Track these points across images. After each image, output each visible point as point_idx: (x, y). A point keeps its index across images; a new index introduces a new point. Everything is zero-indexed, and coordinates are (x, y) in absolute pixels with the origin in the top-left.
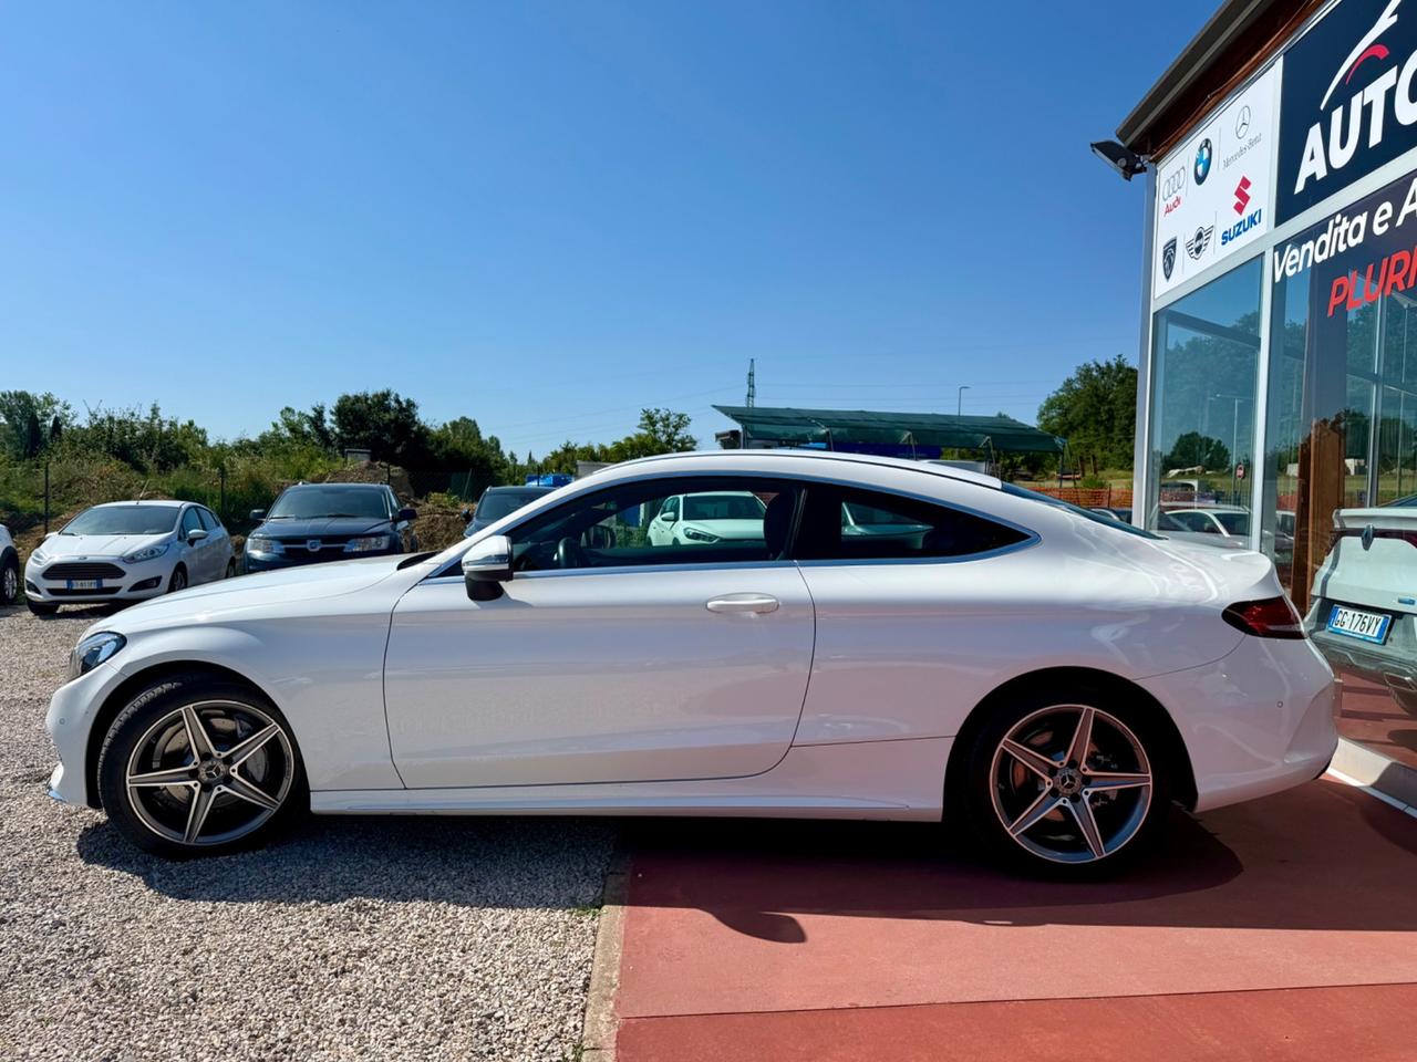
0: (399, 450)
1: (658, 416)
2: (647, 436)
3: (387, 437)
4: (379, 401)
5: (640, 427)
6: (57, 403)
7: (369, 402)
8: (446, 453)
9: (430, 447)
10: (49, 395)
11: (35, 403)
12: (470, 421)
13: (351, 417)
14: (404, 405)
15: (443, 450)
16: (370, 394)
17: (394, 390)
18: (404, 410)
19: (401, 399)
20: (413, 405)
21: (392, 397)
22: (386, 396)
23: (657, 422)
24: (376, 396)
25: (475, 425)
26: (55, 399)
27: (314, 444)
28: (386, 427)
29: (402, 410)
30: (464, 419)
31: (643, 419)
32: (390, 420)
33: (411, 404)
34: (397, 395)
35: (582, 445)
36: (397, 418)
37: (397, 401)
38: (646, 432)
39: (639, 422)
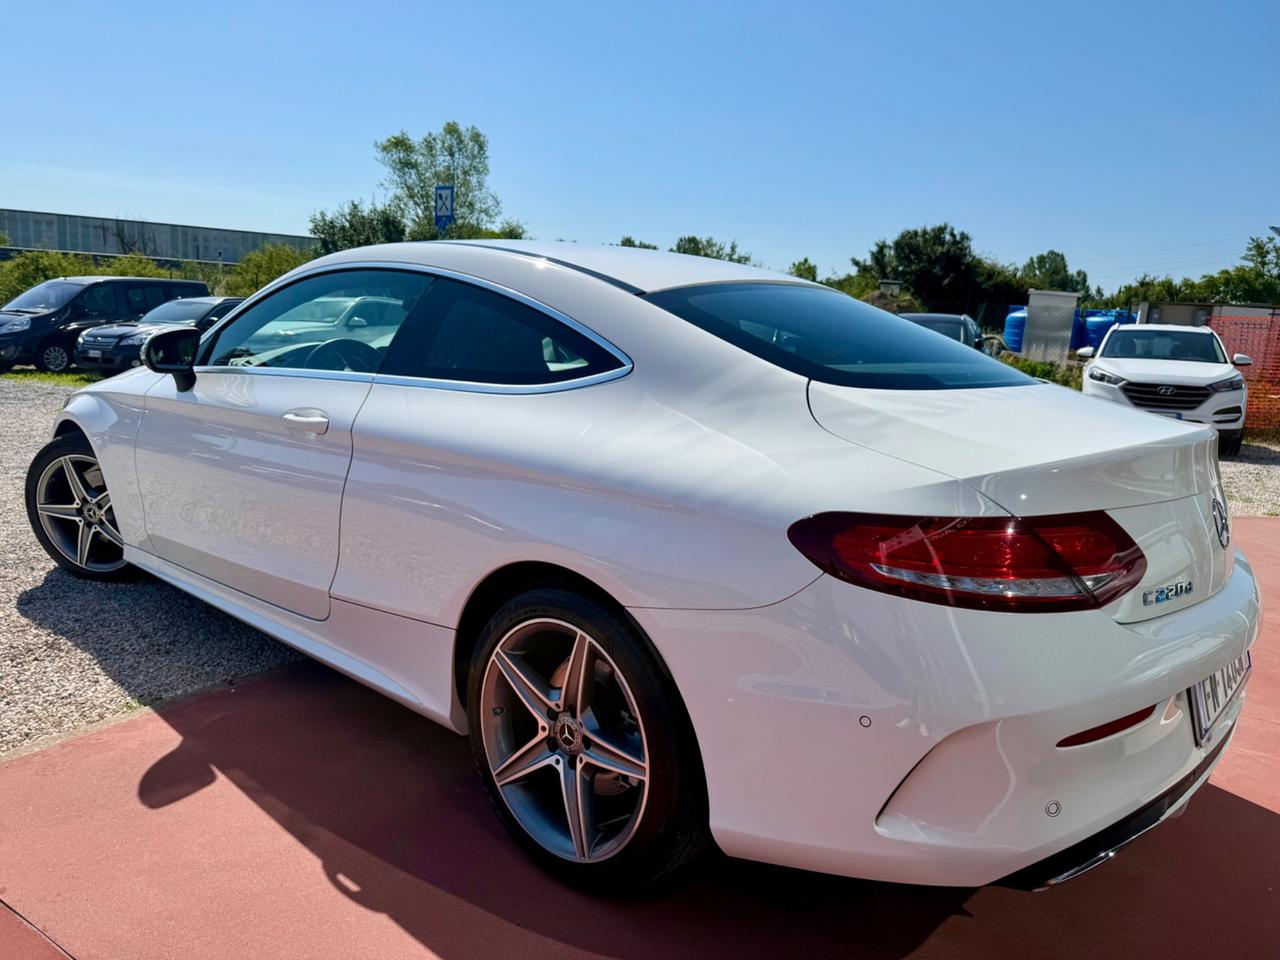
0: (946, 281)
1: (1271, 245)
2: (1251, 269)
3: (937, 270)
4: (935, 235)
5: (1245, 258)
6: (715, 245)
7: (927, 236)
8: (996, 286)
9: (978, 280)
10: (711, 239)
11: (700, 246)
12: (1058, 255)
13: (907, 251)
14: (958, 238)
15: (993, 282)
16: (929, 229)
17: (951, 224)
18: (958, 243)
19: (956, 232)
20: (967, 238)
21: (948, 230)
22: (942, 230)
23: (1268, 253)
24: (933, 230)
25: (1063, 258)
26: (714, 242)
27: (873, 277)
28: (938, 260)
29: (955, 242)
30: (1052, 253)
31: (1250, 249)
32: (942, 253)
33: (964, 237)
34: (952, 229)
35: (1161, 278)
36: (949, 251)
37: (953, 235)
38: (1251, 265)
39: (1245, 253)
